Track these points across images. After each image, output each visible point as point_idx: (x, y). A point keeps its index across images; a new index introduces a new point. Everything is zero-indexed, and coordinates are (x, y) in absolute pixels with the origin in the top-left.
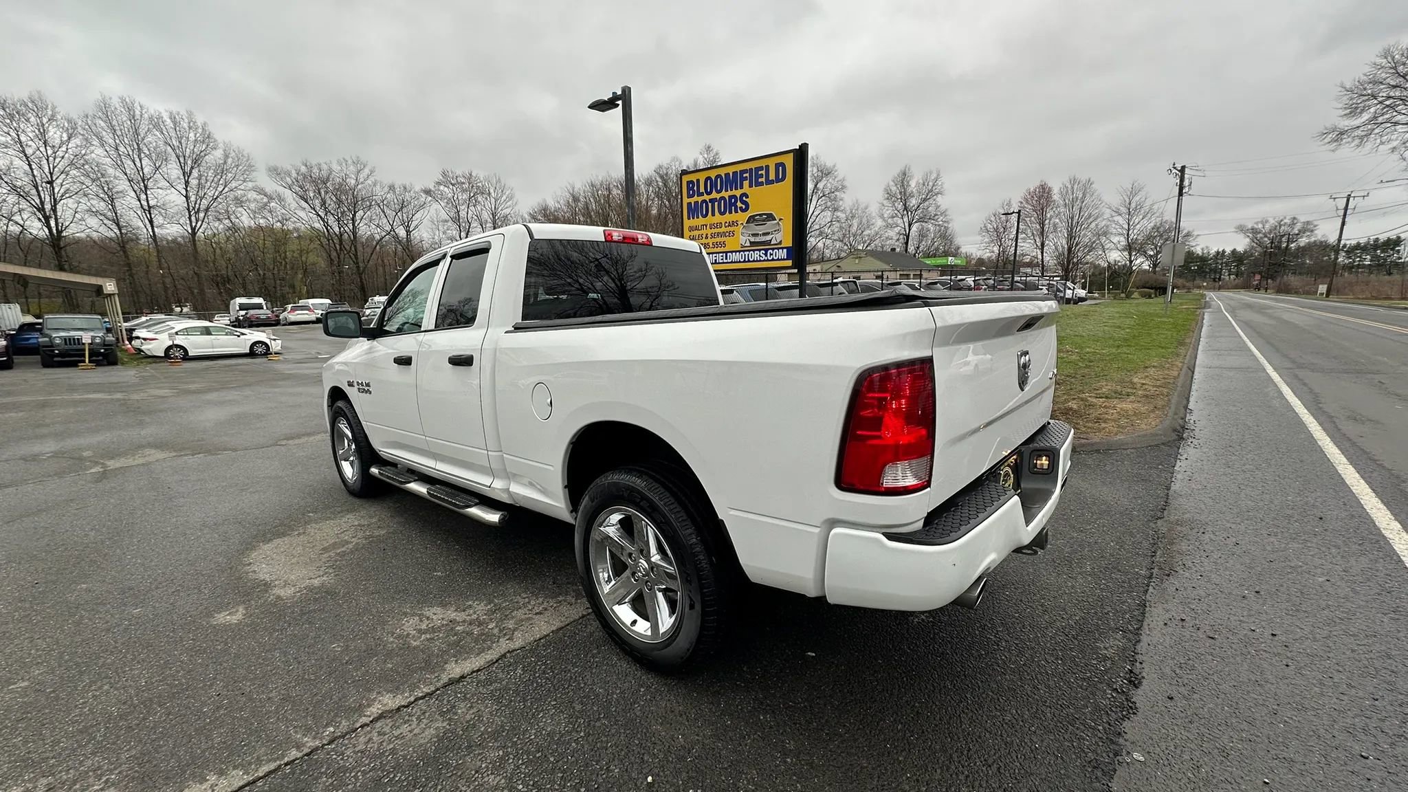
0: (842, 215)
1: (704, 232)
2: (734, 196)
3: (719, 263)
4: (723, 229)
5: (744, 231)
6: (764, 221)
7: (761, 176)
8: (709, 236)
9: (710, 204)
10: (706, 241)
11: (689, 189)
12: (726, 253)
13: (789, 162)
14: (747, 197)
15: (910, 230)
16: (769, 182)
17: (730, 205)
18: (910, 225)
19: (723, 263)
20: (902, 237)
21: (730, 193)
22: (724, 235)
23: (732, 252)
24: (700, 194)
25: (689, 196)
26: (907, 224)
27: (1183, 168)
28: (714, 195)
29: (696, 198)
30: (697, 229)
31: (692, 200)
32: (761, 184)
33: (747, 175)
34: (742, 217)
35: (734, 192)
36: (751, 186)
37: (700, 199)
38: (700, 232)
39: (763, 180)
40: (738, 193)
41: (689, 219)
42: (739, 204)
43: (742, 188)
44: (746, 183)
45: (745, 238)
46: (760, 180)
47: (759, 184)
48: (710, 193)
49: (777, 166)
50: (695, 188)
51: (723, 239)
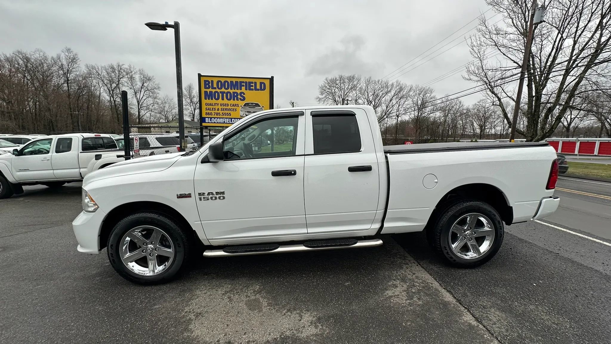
0: (160, 102)
1: (217, 107)
2: (237, 93)
3: (226, 123)
4: (229, 107)
5: (242, 109)
6: (254, 106)
7: (252, 86)
8: (220, 109)
9: (220, 95)
10: (218, 112)
11: (205, 85)
12: (231, 119)
13: (267, 83)
14: (244, 94)
15: (194, 112)
16: (256, 89)
17: (234, 96)
18: (194, 110)
19: (229, 123)
20: (191, 115)
21: (233, 91)
22: (230, 110)
23: (235, 119)
24: (213, 88)
25: (205, 88)
26: (193, 110)
27: (293, 102)
28: (223, 90)
29: (210, 90)
30: (211, 105)
31: (208, 90)
32: (252, 90)
33: (244, 84)
34: (242, 103)
35: (236, 91)
36: (246, 89)
37: (214, 91)
38: (214, 107)
39: (253, 88)
40: (239, 91)
41: (206, 99)
42: (239, 97)
43: (241, 89)
44: (243, 88)
45: (243, 113)
46: (251, 88)
47: (250, 89)
48: (221, 88)
49: (261, 83)
50: (210, 85)
51: (229, 112)
